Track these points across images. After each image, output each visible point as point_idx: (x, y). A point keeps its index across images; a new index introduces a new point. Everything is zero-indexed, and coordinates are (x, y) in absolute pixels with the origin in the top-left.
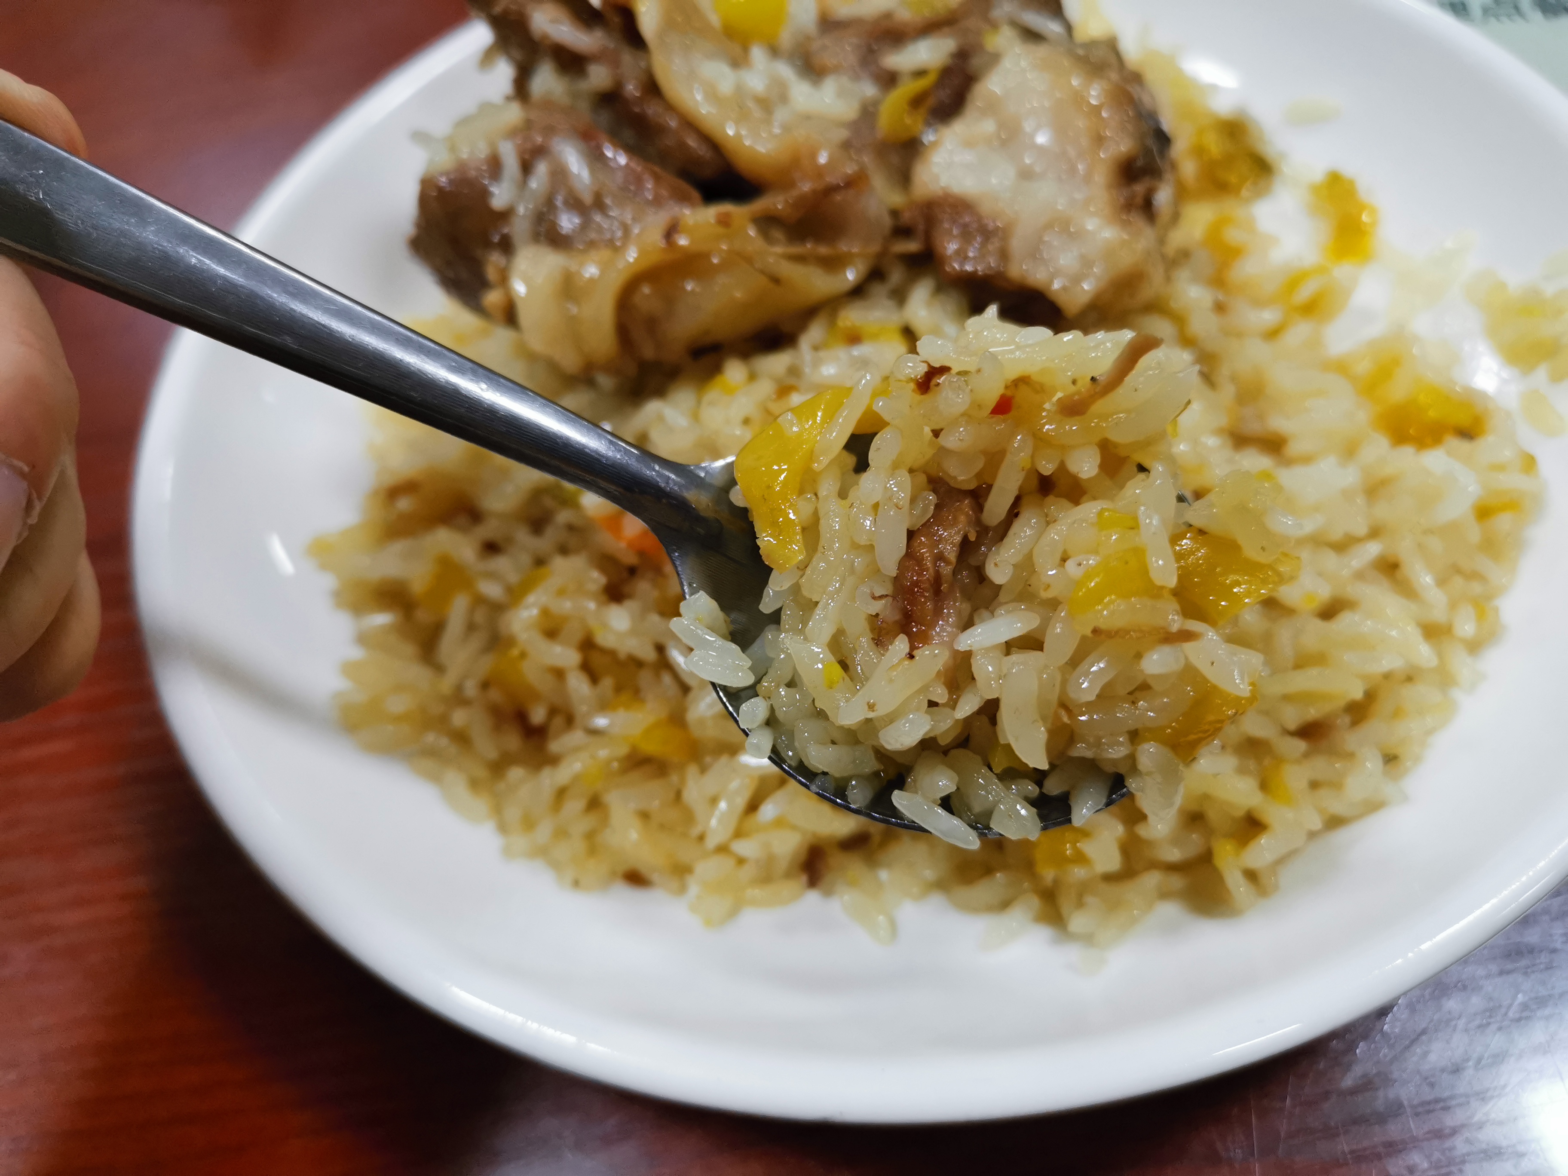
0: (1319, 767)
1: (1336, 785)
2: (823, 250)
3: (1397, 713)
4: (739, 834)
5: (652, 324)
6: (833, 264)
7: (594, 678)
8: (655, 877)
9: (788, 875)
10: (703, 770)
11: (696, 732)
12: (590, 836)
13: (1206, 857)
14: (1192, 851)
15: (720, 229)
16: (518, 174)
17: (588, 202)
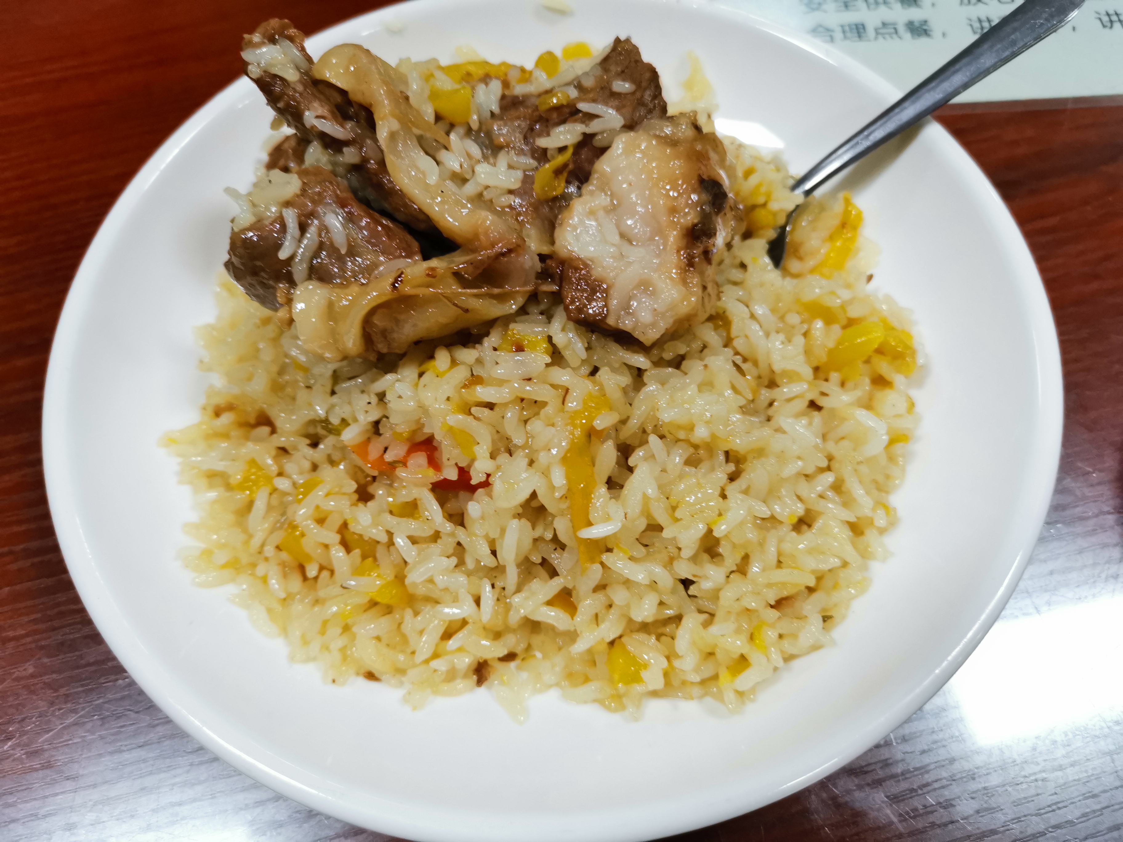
0: (785, 626)
1: (794, 636)
2: (496, 291)
3: (835, 586)
4: (436, 655)
5: (384, 333)
6: (502, 298)
7: (348, 550)
8: (383, 678)
9: (465, 676)
10: (416, 614)
11: (411, 590)
12: (343, 650)
13: (715, 677)
14: (707, 674)
15: (429, 279)
16: (297, 233)
17: (343, 251)
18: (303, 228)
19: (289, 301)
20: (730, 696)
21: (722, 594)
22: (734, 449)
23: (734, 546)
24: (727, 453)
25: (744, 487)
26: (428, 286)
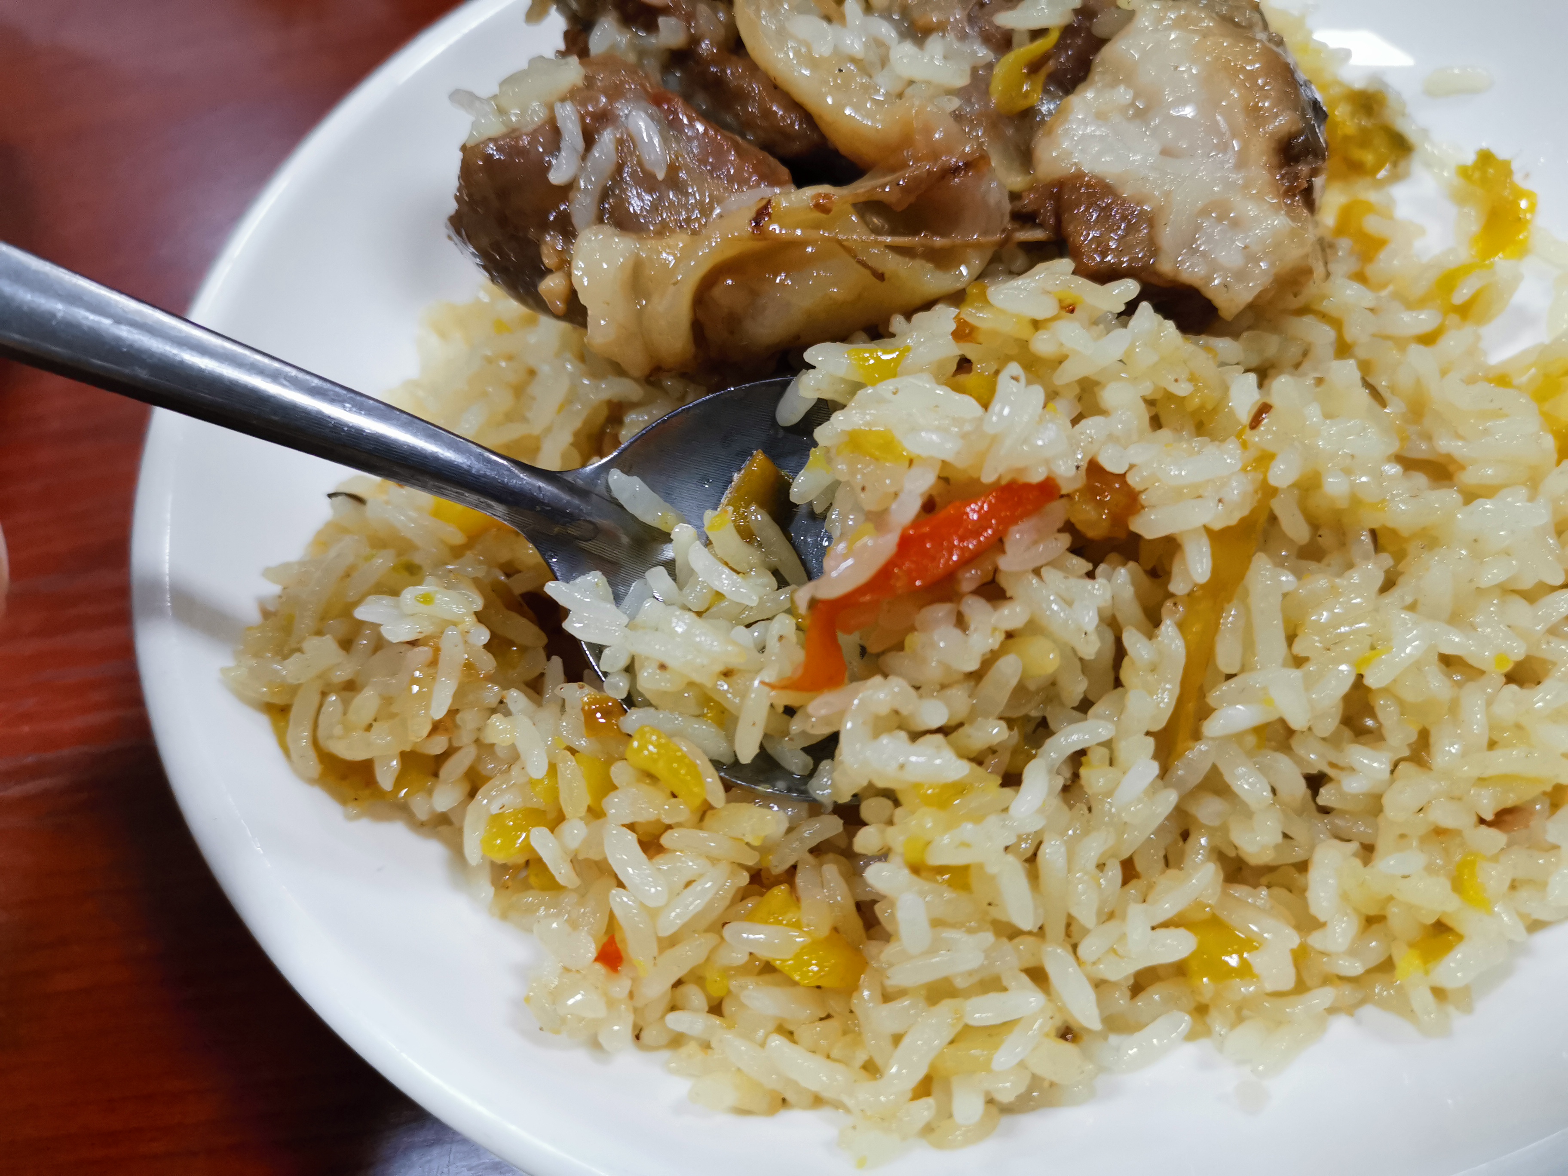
0: (1520, 864)
1: (1540, 885)
2: (938, 241)
5: (733, 321)
6: (946, 257)
13: (1387, 966)
14: (1374, 960)
15: (818, 215)
16: (580, 144)
17: (661, 176)
18: (589, 139)
19: (565, 264)
20: (1422, 998)
21: (1386, 801)
22: (1390, 524)
23: (1403, 707)
24: (1373, 533)
25: (1409, 600)
26: (817, 226)
